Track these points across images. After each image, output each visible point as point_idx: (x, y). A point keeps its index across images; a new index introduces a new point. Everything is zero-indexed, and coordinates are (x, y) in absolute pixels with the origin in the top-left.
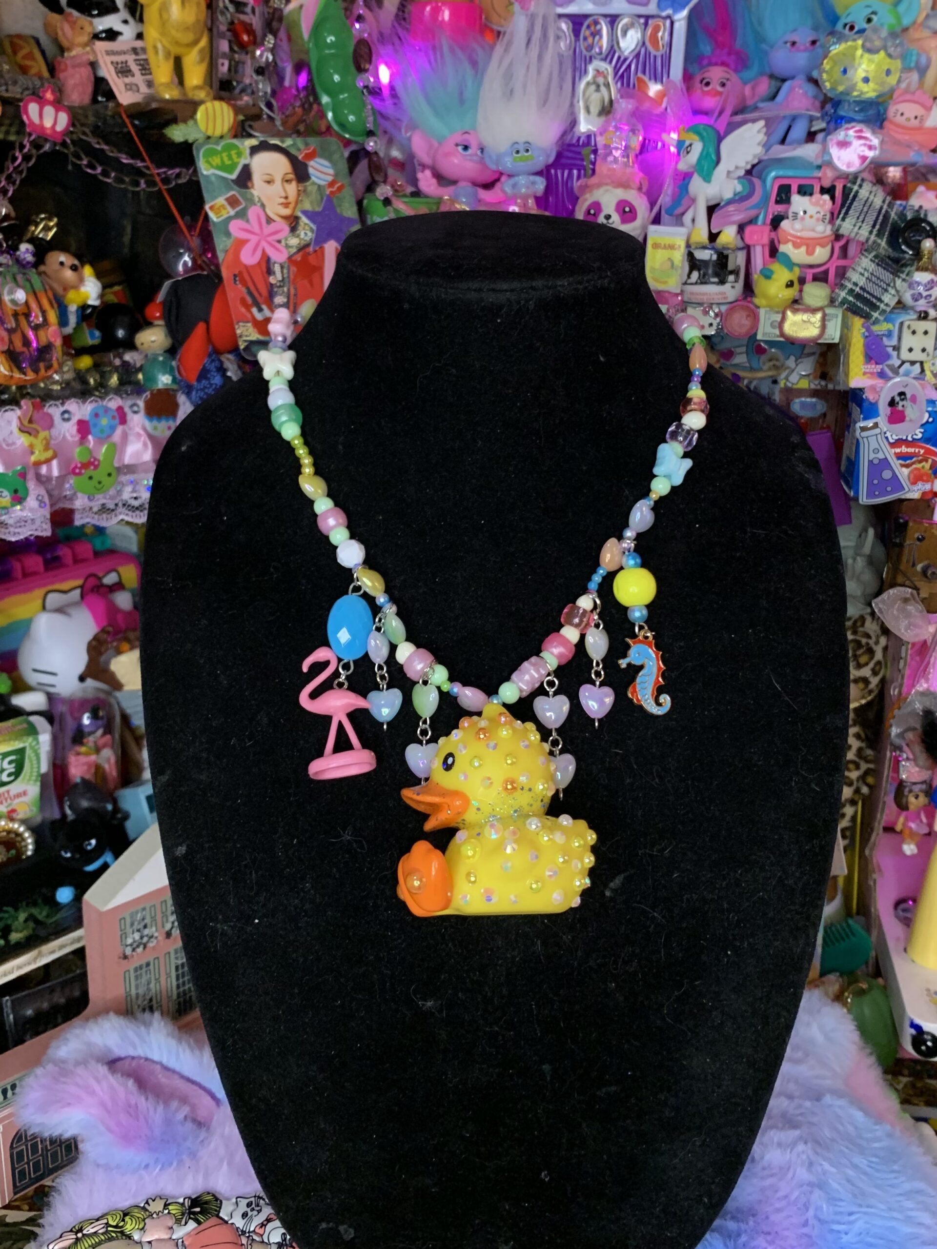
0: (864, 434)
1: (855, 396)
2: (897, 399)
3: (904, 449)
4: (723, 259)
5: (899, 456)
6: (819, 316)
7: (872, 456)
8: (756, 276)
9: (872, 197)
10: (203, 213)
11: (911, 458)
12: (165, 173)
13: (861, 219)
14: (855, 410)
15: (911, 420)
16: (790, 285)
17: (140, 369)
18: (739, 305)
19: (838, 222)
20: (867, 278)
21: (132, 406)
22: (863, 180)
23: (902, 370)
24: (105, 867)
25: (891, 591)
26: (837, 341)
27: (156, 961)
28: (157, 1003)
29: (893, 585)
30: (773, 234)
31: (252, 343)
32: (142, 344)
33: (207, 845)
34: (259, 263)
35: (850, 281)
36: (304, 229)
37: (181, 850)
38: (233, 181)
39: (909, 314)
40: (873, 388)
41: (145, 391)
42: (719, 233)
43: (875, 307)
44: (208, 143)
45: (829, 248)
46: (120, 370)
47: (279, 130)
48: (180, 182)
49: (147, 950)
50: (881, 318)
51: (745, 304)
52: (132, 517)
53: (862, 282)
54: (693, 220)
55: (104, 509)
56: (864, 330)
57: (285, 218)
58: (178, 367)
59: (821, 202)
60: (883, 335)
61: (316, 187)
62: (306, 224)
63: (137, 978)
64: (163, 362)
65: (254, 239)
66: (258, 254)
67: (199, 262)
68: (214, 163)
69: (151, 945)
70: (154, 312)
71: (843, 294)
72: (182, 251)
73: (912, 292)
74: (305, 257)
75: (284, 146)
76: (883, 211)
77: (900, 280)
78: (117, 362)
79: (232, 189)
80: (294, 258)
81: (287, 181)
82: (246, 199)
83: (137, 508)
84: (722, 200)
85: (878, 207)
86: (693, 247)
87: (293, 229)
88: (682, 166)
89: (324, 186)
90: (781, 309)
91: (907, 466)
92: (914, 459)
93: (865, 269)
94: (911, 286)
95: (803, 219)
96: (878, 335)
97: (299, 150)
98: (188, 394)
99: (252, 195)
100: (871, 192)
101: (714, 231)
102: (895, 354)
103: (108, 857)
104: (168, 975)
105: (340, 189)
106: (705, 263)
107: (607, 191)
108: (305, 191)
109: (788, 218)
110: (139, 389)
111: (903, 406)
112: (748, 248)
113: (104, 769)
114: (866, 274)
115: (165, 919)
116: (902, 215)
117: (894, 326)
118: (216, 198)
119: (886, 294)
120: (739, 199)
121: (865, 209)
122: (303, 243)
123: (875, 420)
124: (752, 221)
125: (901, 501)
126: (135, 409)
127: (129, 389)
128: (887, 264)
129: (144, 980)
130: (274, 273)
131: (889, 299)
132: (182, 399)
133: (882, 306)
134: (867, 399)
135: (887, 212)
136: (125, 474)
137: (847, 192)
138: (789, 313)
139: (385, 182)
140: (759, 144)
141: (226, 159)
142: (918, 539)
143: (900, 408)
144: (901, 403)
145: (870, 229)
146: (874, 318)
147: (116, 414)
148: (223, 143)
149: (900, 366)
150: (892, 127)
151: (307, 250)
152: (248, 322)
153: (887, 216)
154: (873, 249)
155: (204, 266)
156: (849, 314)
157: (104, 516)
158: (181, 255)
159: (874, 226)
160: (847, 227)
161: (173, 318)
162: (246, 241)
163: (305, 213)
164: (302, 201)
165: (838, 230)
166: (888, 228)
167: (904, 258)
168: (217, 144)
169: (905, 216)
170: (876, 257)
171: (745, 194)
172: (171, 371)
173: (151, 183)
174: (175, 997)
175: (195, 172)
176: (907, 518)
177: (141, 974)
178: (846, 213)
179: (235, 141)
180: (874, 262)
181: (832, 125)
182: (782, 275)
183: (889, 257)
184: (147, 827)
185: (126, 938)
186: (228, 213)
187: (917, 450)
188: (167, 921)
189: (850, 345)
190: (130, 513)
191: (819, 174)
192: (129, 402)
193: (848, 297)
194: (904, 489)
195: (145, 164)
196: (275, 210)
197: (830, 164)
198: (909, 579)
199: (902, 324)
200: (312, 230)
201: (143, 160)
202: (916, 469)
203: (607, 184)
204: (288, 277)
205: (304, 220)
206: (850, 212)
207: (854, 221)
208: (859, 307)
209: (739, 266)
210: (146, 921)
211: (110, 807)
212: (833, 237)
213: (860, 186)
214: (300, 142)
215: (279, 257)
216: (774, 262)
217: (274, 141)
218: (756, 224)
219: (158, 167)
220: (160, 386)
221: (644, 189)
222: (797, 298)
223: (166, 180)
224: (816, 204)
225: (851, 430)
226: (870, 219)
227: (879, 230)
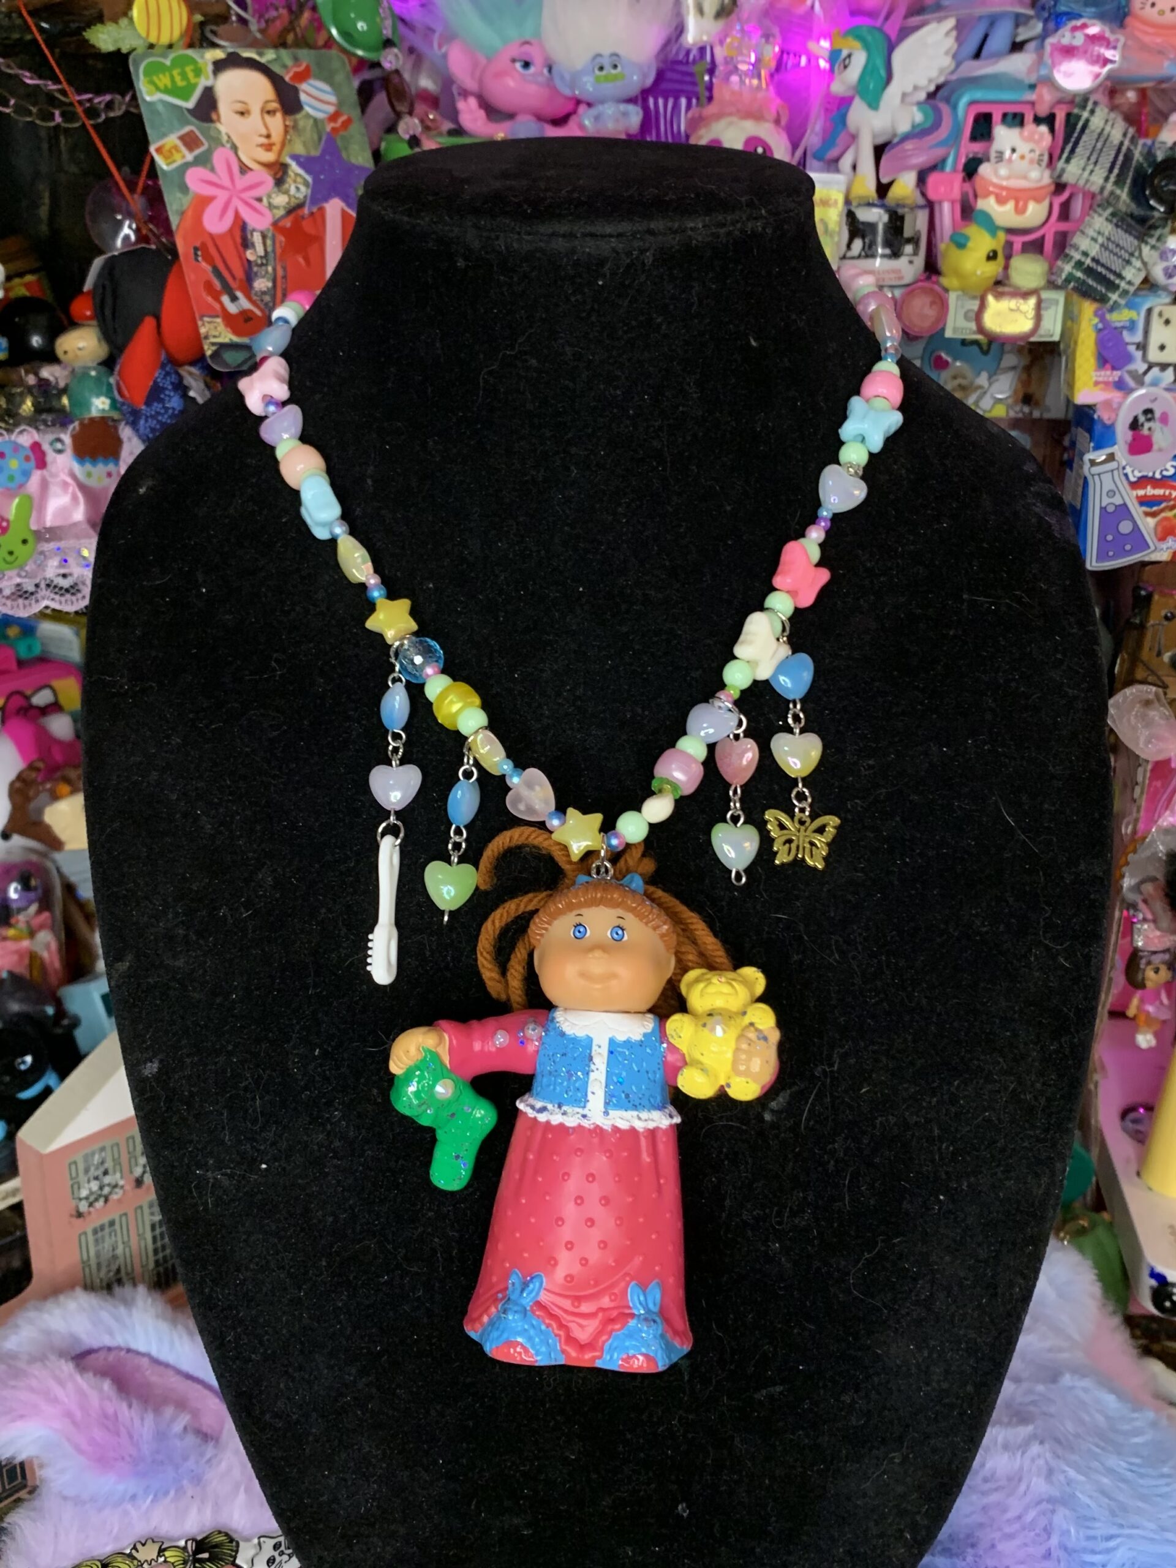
0: (1095, 470)
1: (1084, 416)
2: (1142, 419)
3: (1150, 491)
4: (896, 222)
5: (1143, 501)
6: (1032, 301)
7: (1106, 501)
8: (942, 246)
9: (1108, 129)
10: (148, 161)
11: (1159, 504)
12: (90, 100)
13: (1093, 159)
14: (1082, 435)
15: (1160, 450)
16: (992, 256)
17: (64, 391)
18: (919, 288)
19: (1061, 164)
20: (1102, 245)
21: (51, 444)
22: (1096, 103)
23: (1148, 378)
24: (47, 1092)
25: (1129, 691)
26: (1056, 338)
27: (124, 1219)
28: (127, 1274)
29: (1130, 682)
30: (967, 186)
31: (222, 346)
32: (65, 352)
33: (188, 1060)
34: (231, 231)
35: (1077, 249)
36: (295, 181)
37: (151, 1068)
38: (189, 110)
39: (1159, 296)
40: (1107, 404)
41: (72, 422)
42: (890, 184)
43: (1113, 287)
44: (152, 55)
45: (1046, 203)
46: (35, 391)
47: (256, 38)
48: (112, 115)
49: (109, 1204)
50: (1122, 302)
51: (927, 284)
52: (61, 603)
53: (1094, 250)
54: (854, 167)
55: (21, 593)
56: (1096, 320)
57: (267, 166)
58: (118, 385)
59: (1036, 137)
60: (1123, 327)
61: (311, 122)
62: (297, 175)
63: (96, 1241)
64: (98, 379)
65: (222, 196)
66: (228, 220)
67: (144, 232)
68: (161, 85)
69: (114, 1197)
70: (82, 307)
71: (1068, 268)
72: (119, 217)
73: (1164, 264)
74: (297, 223)
75: (263, 60)
76: (1124, 149)
77: (1148, 248)
78: (31, 380)
79: (188, 123)
80: (281, 224)
81: (269, 112)
82: (209, 138)
83: (67, 591)
84: (895, 135)
85: (1116, 142)
86: (854, 203)
87: (279, 182)
88: (838, 88)
89: (322, 121)
90: (978, 294)
91: (1153, 515)
92: (1163, 505)
93: (1099, 233)
94: (1164, 255)
95: (1010, 160)
96: (1116, 328)
97: (285, 66)
98: (134, 424)
99: (219, 132)
100: (1107, 121)
101: (885, 180)
102: (1138, 354)
103: (50, 1079)
104: (141, 1236)
105: (347, 124)
106: (872, 227)
107: (731, 124)
108: (295, 127)
109: (988, 160)
110: (63, 419)
111: (1150, 429)
112: (930, 206)
113: (41, 959)
114: (1100, 240)
115: (133, 1160)
116: (1149, 154)
117: (1138, 314)
118: (164, 135)
119: (1128, 268)
120: (918, 133)
121: (1099, 145)
122: (294, 202)
123: (1109, 450)
124: (936, 166)
125: (1144, 564)
126: (59, 446)
127: (49, 418)
128: (1129, 225)
129: (107, 1244)
130: (253, 246)
131: (1132, 275)
132: (126, 432)
133: (1123, 285)
134: (1100, 419)
135: (1129, 149)
136: (48, 541)
137: (1072, 120)
138: (990, 298)
139: (411, 113)
140: (947, 53)
141: (178, 79)
142: (1166, 618)
143: (1145, 432)
144: (1147, 425)
145: (1105, 174)
146: (1111, 302)
147: (30, 454)
148: (172, 55)
149: (1146, 373)
150: (1137, 24)
151: (300, 212)
152: (217, 316)
153: (1128, 157)
154: (1109, 204)
155: (150, 235)
156: (1076, 298)
157: (21, 601)
158: (119, 225)
159: (1111, 170)
160: (1073, 171)
161: (108, 312)
162: (209, 200)
163: (295, 157)
164: (290, 141)
165: (1060, 176)
166: (1131, 174)
167: (1153, 217)
168: (165, 56)
169: (1155, 156)
170: (1113, 215)
171: (928, 125)
172: (109, 394)
173: (69, 116)
174: (151, 1265)
175: (134, 98)
176: (1150, 589)
177: (103, 1238)
178: (1072, 151)
179: (190, 52)
180: (1111, 221)
181: (1051, 25)
182: (981, 242)
183: (1132, 216)
184: (104, 1036)
185: (79, 1188)
186: (184, 157)
187: (1167, 492)
188: (136, 1165)
189: (1076, 343)
190: (57, 597)
191: (1031, 96)
192: (50, 437)
193: (1074, 272)
194: (1149, 547)
195: (59, 87)
196: (253, 154)
197: (1050, 82)
198: (1153, 673)
199: (1149, 311)
200: (306, 184)
201: (57, 81)
202: (1166, 519)
203: (730, 114)
204: (274, 251)
205: (294, 167)
206: (1078, 150)
207: (1082, 163)
208: (1090, 287)
209: (919, 232)
210: (106, 1165)
211: (50, 1010)
212: (1052, 188)
213: (1092, 112)
214: (285, 55)
215: (259, 222)
216: (966, 226)
217: (247, 54)
218: (943, 169)
219: (79, 92)
220: (94, 413)
221: (784, 121)
222: (1000, 278)
223: (92, 112)
224: (1030, 139)
225: (1075, 465)
226: (1106, 160)
227: (1118, 175)
